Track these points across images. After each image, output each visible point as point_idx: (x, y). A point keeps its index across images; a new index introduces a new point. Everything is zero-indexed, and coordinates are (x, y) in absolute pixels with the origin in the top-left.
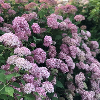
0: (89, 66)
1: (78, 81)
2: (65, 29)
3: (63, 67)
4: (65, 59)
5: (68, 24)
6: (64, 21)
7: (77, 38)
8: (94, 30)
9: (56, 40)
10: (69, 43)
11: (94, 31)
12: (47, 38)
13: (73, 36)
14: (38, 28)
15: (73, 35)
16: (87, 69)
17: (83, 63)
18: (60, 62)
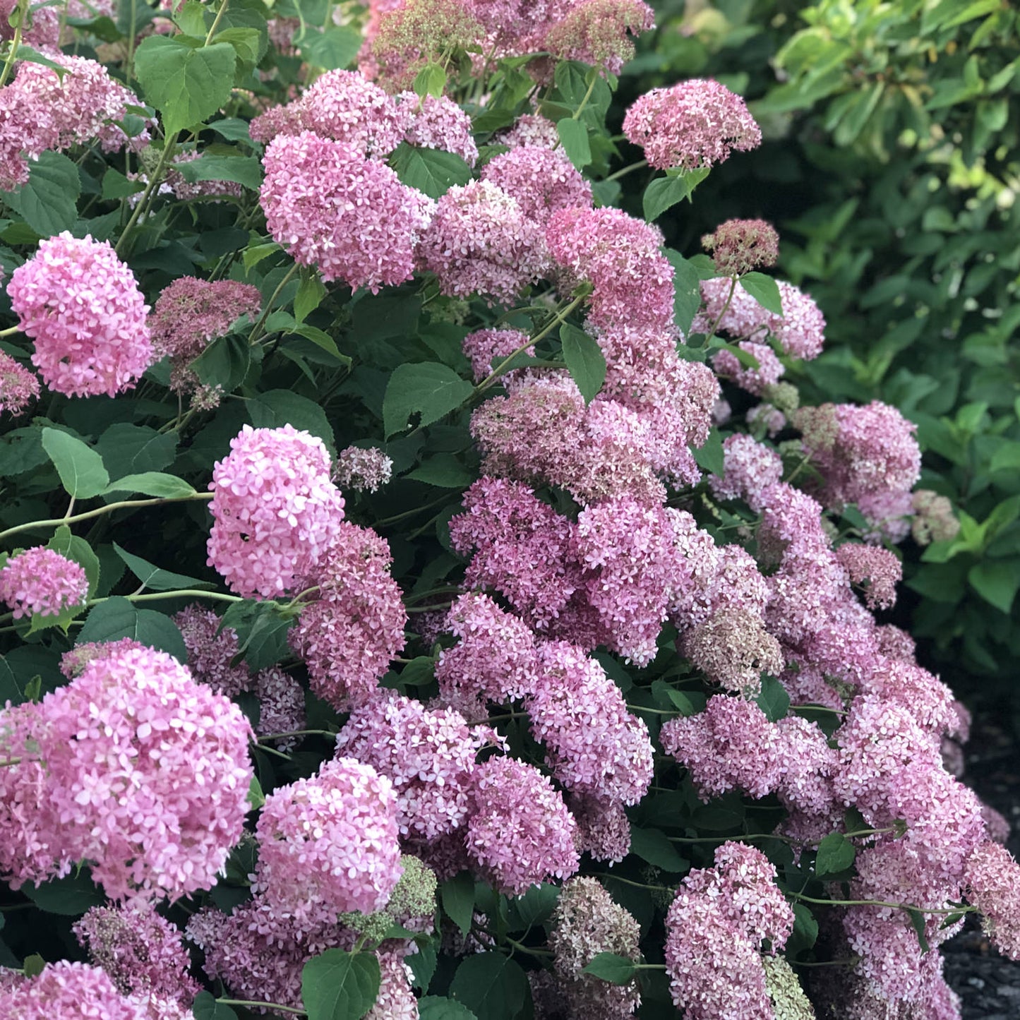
0: (833, 745)
1: (706, 985)
2: (506, 281)
3: (505, 813)
4: (532, 698)
5: (542, 213)
6: (497, 163)
7: (674, 384)
8: (835, 245)
9: (390, 428)
10: (573, 471)
11: (827, 259)
12: (261, 468)
13: (622, 364)
14: (112, 321)
15: (619, 350)
16: (805, 790)
17: (755, 714)
18: (466, 750)
